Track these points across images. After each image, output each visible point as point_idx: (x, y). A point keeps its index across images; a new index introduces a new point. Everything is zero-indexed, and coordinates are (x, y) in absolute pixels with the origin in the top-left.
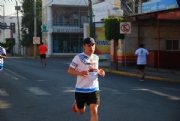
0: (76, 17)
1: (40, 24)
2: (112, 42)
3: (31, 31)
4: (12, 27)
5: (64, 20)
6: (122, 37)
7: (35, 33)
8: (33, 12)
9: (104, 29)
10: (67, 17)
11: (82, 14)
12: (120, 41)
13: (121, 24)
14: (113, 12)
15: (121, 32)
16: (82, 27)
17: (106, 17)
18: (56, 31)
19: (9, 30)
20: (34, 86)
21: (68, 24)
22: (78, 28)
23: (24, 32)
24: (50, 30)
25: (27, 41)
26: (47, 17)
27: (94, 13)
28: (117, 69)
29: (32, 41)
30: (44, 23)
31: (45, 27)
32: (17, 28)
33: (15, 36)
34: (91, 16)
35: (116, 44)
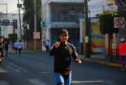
0: (72, 13)
1: (39, 20)
2: (107, 35)
3: (32, 26)
4: (15, 24)
5: (62, 17)
6: (116, 31)
7: (35, 29)
8: (33, 9)
9: (99, 24)
10: (65, 13)
11: (78, 11)
12: (114, 35)
13: (115, 19)
14: (107, 8)
15: (115, 27)
16: (78, 22)
17: (101, 12)
18: (54, 26)
19: (12, 26)
20: (34, 78)
21: (65, 20)
22: (75, 23)
23: (26, 28)
24: (49, 26)
25: (28, 36)
26: (46, 14)
27: (90, 9)
28: (112, 62)
29: (32, 35)
30: (43, 19)
31: (44, 23)
32: (18, 25)
33: (17, 32)
34: (87, 12)
35: (111, 38)
